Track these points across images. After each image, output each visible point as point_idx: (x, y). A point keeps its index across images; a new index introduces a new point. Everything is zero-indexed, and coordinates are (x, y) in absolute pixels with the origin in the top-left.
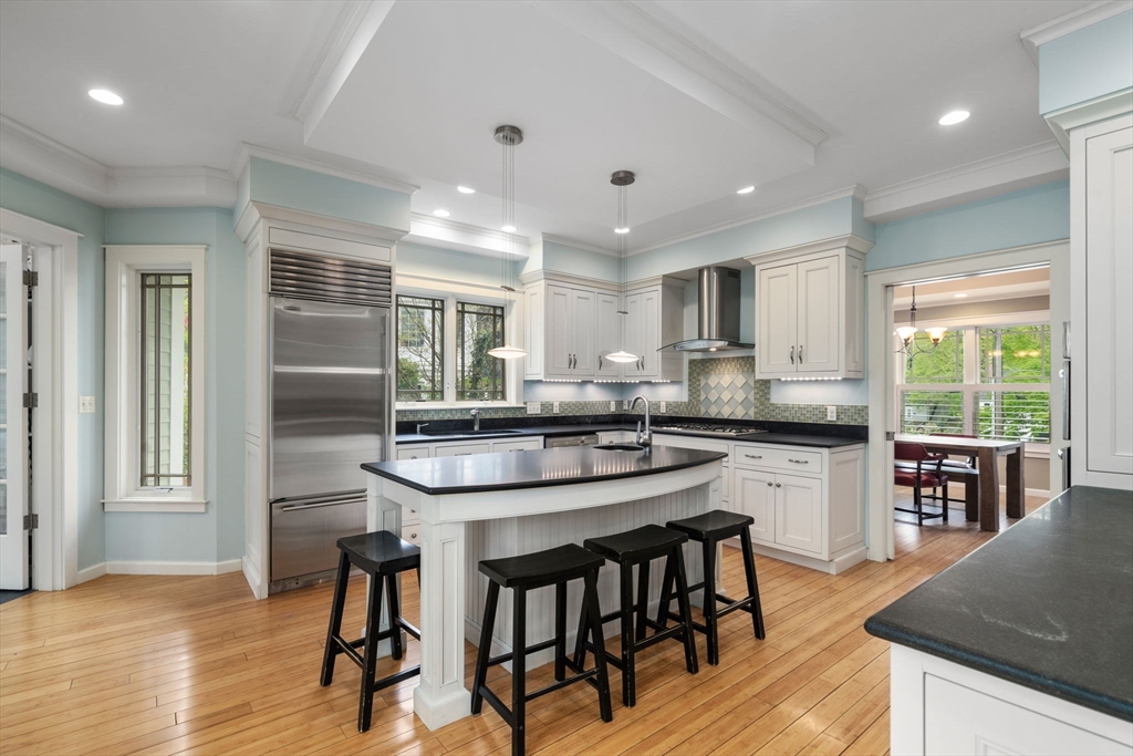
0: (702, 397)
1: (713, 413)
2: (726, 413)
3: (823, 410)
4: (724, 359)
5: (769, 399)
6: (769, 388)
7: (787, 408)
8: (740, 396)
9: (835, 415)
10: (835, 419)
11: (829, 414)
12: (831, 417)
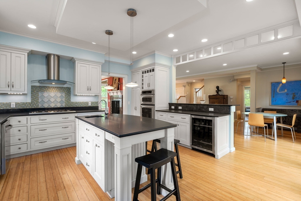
0: (40, 100)
1: (46, 106)
2: (53, 105)
3: (87, 103)
4: (51, 87)
5: (70, 100)
6: (70, 97)
7: (77, 103)
8: (59, 100)
9: (91, 104)
10: (91, 105)
11: (89, 104)
12: (90, 105)
